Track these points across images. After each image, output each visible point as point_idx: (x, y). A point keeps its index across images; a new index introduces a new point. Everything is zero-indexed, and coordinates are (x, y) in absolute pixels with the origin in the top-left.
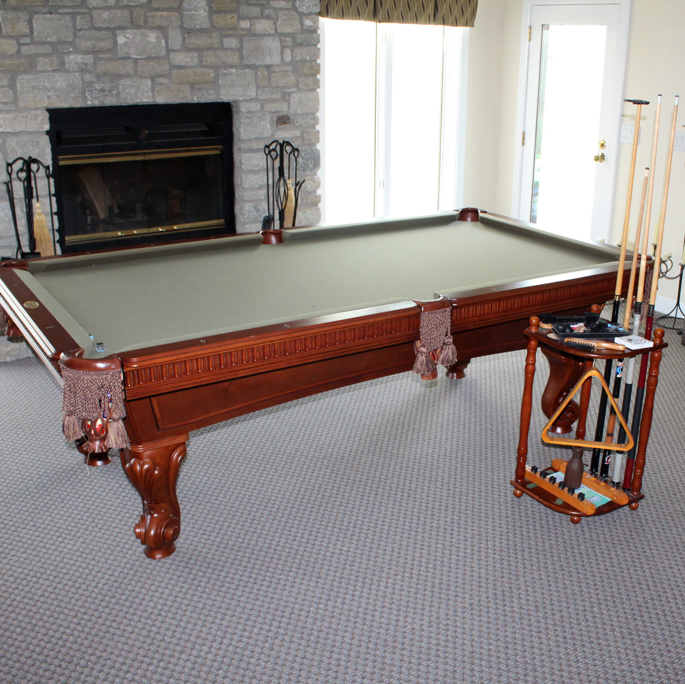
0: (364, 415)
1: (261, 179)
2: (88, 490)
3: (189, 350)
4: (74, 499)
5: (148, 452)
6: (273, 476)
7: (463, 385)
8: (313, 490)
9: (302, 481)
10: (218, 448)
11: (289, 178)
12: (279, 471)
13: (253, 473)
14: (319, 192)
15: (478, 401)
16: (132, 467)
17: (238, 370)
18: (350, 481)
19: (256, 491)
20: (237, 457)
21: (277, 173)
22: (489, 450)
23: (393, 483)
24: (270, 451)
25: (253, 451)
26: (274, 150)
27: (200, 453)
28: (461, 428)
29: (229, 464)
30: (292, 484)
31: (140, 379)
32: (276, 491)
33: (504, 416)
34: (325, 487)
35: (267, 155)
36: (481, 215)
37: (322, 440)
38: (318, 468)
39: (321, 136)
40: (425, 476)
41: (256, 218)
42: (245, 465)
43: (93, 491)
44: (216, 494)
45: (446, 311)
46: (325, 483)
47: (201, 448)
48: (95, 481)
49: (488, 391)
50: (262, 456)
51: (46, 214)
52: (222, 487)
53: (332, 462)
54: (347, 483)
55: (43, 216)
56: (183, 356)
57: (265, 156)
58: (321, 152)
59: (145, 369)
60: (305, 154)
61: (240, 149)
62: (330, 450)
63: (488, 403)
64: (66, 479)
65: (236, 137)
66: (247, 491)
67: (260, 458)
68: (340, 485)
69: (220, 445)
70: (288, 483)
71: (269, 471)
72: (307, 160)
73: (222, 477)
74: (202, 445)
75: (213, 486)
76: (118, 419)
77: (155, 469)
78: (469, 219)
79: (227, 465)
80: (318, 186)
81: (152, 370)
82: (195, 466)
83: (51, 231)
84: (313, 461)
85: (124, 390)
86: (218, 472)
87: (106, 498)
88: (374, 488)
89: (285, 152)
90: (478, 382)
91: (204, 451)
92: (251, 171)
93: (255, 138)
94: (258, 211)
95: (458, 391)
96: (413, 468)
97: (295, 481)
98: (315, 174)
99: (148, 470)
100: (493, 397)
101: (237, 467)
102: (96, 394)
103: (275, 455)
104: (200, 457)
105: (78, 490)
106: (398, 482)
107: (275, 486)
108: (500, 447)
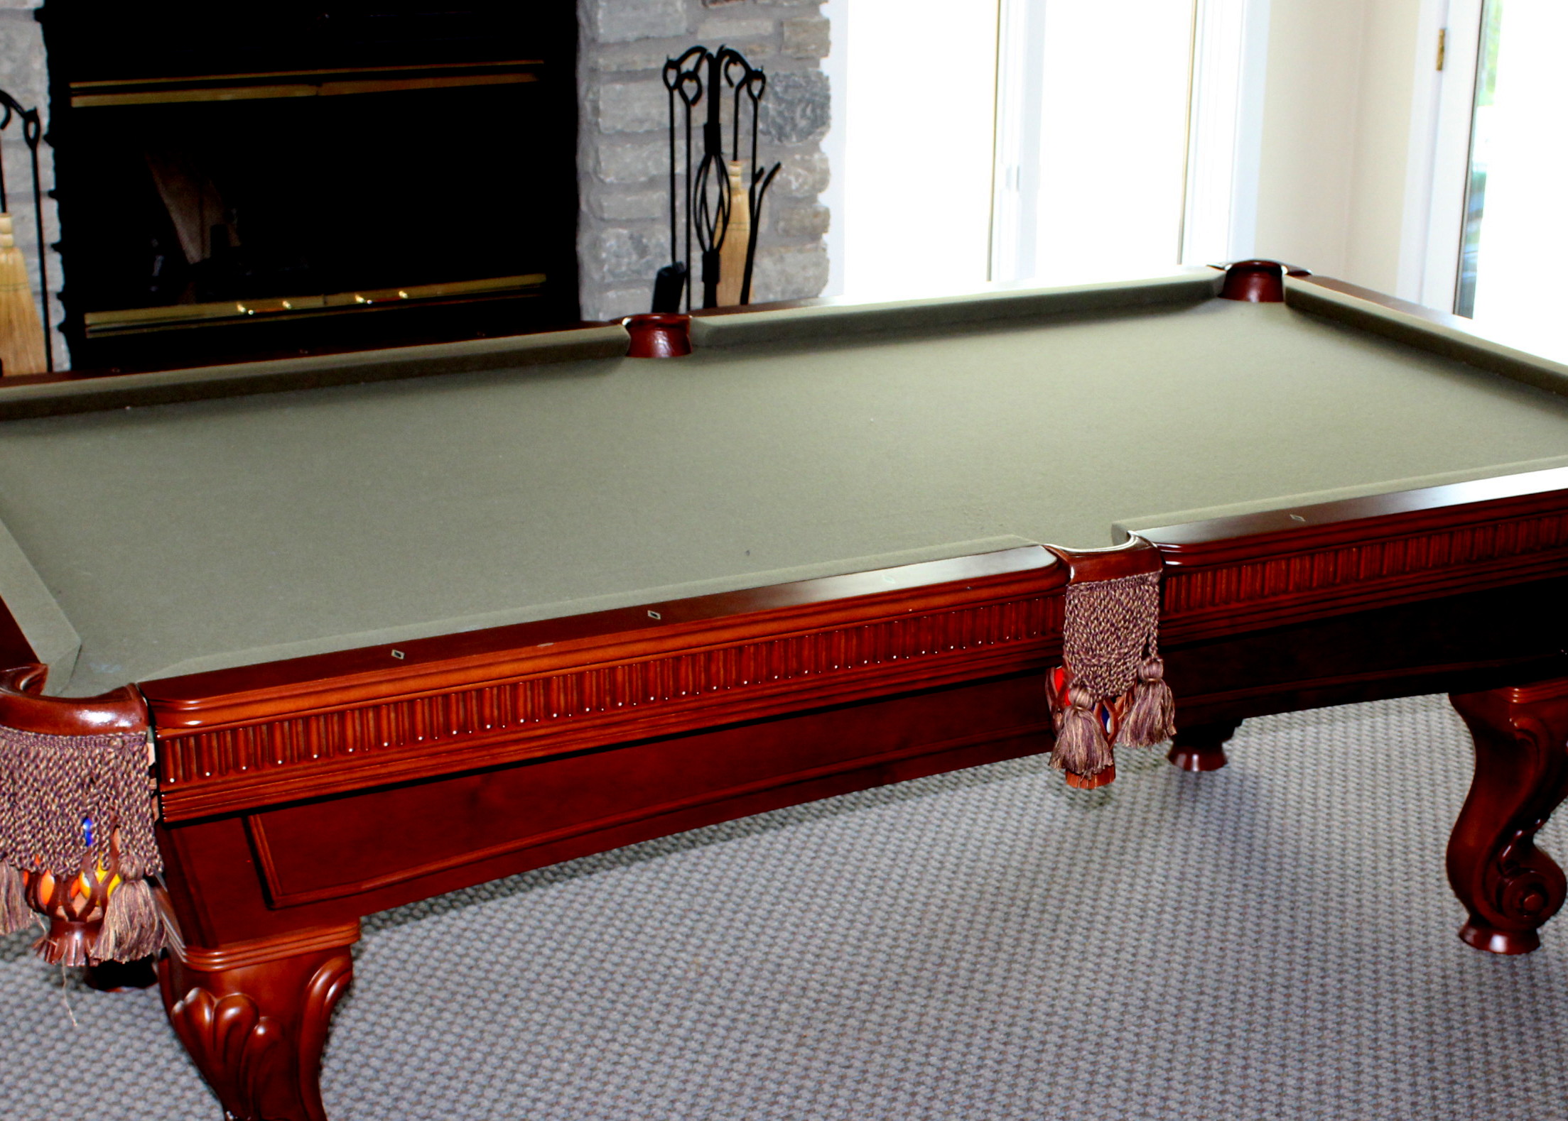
0: (914, 869)
1: (654, 159)
2: (83, 1064)
3: (354, 679)
4: (40, 1089)
5: (237, 972)
6: (624, 1045)
7: (1218, 791)
8: (739, 1094)
9: (709, 1067)
10: (474, 953)
11: (735, 158)
12: (643, 1034)
13: (566, 1034)
14: (824, 199)
15: (1258, 843)
16: (191, 1011)
17: (505, 744)
18: (851, 1072)
19: (569, 1091)
20: (524, 984)
21: (699, 142)
22: (1278, 998)
23: (978, 1086)
24: (625, 970)
25: (573, 967)
26: (693, 75)
27: (418, 966)
28: (1200, 924)
29: (501, 1004)
30: (678, 1073)
31: (206, 760)
32: (627, 1093)
33: (1335, 891)
34: (773, 1087)
35: (671, 89)
36: (1289, 282)
37: (780, 941)
38: (759, 1030)
39: (833, 35)
40: (1076, 1069)
41: (638, 272)
42: (544, 1009)
43: (97, 1068)
44: (451, 1094)
45: (1144, 581)
46: (775, 1075)
47: (423, 951)
48: (107, 1036)
49: (1291, 813)
50: (598, 983)
51: (25, 250)
52: (473, 1073)
53: (803, 1011)
54: (843, 1078)
55: (18, 256)
56: (334, 698)
57: (667, 92)
58: (833, 83)
59: (220, 733)
60: (786, 89)
61: (594, 71)
62: (801, 974)
63: (1289, 850)
64: (25, 1025)
65: (584, 34)
66: (543, 1090)
67: (594, 991)
68: (820, 1083)
69: (479, 945)
70: (665, 1070)
71: (614, 1032)
72: (791, 105)
73: (475, 1041)
74: (428, 943)
75: (446, 1070)
76: (136, 879)
77: (257, 1022)
78: (1253, 295)
79: (492, 1006)
80: (822, 181)
81: (242, 737)
82: (399, 1004)
83: (40, 298)
84: (748, 1007)
85: (156, 793)
86: (466, 1028)
87: (132, 1091)
88: (919, 1099)
89: (724, 82)
90: (1264, 784)
91: (431, 962)
92: (625, 136)
93: (638, 40)
94: (642, 251)
95: (1200, 808)
96: (1043, 1043)
97: (688, 1066)
98: (815, 147)
99: (235, 1021)
100: (1305, 832)
101: (523, 1014)
102: (73, 801)
103: (636, 983)
104: (418, 978)
105: (54, 1062)
106: (995, 1082)
107: (627, 1078)
108: (1313, 987)
